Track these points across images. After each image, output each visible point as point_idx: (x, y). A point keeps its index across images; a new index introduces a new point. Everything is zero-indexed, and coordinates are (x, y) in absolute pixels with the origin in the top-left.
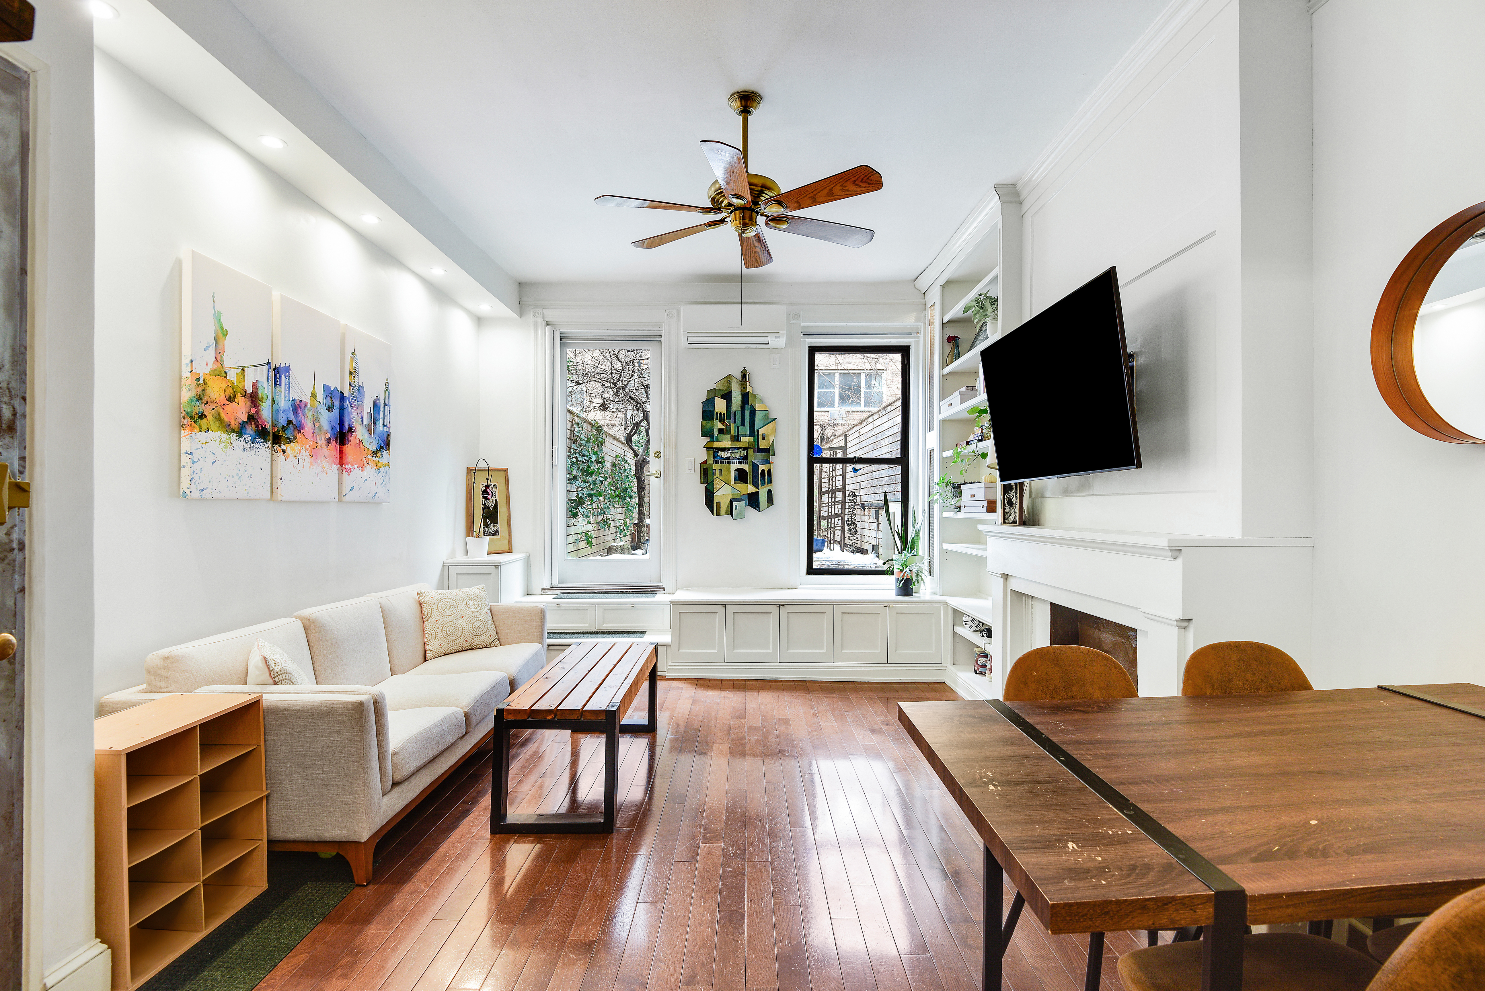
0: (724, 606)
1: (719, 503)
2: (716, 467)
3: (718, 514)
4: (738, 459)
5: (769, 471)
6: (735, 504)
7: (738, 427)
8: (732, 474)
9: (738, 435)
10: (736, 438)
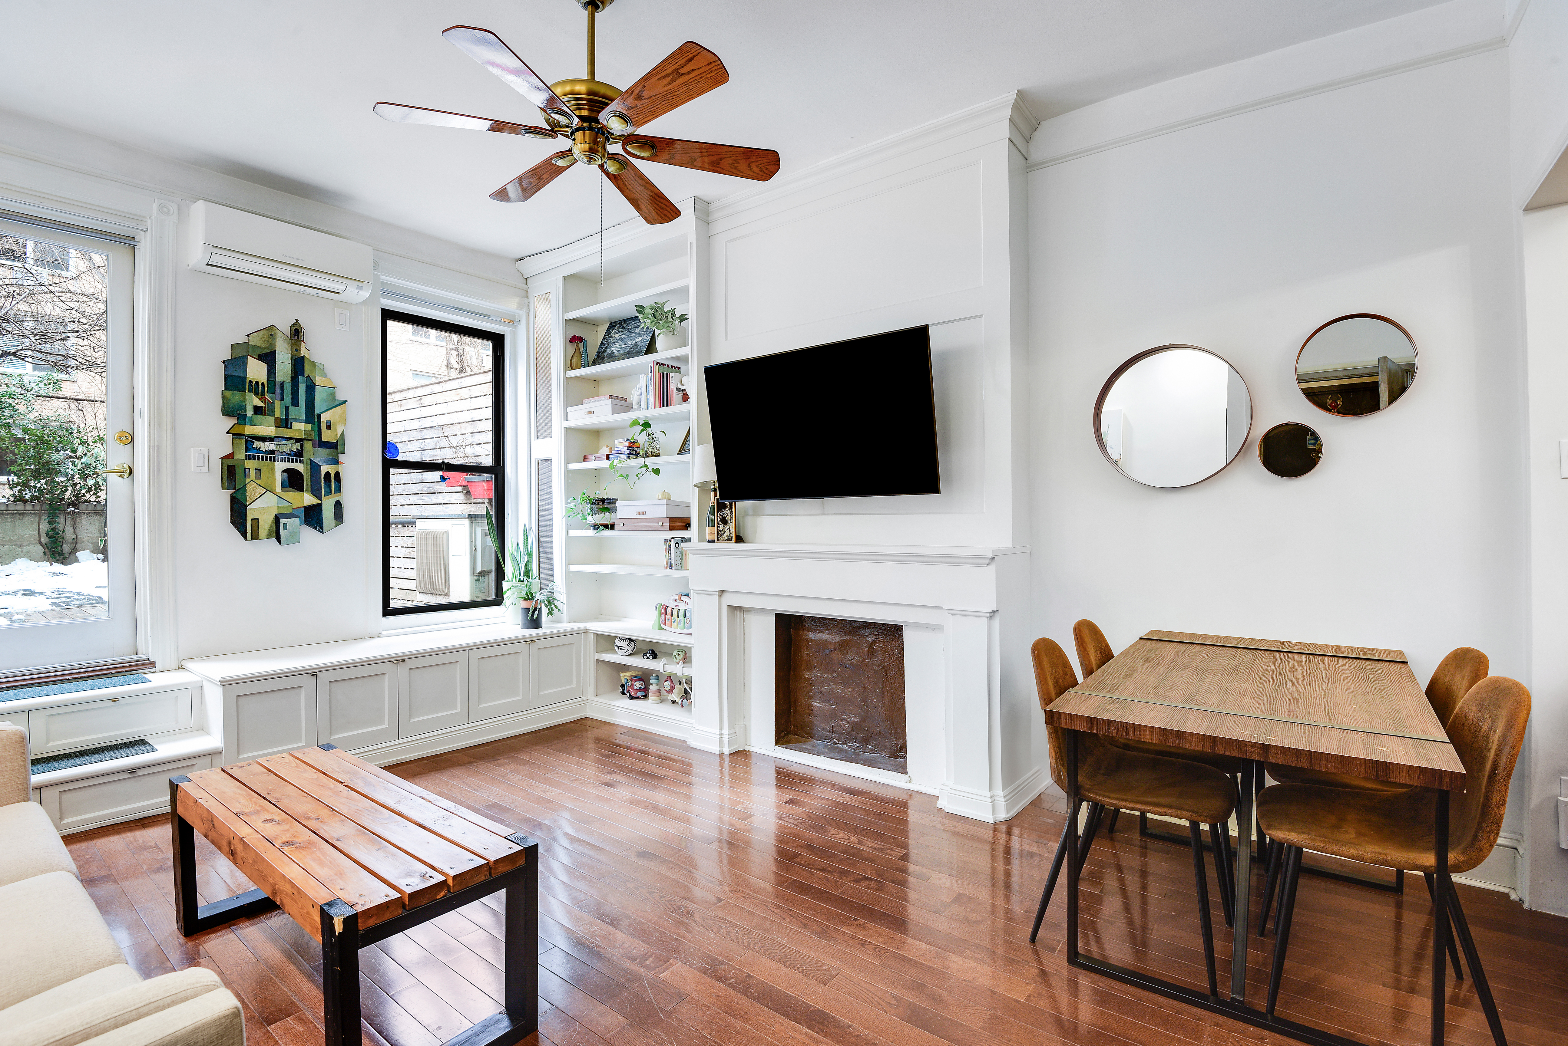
0: (315, 675)
1: (256, 521)
2: (251, 464)
3: (255, 537)
4: (288, 455)
5: (337, 475)
6: (282, 521)
7: (287, 408)
8: (278, 477)
9: (287, 419)
10: (284, 423)
